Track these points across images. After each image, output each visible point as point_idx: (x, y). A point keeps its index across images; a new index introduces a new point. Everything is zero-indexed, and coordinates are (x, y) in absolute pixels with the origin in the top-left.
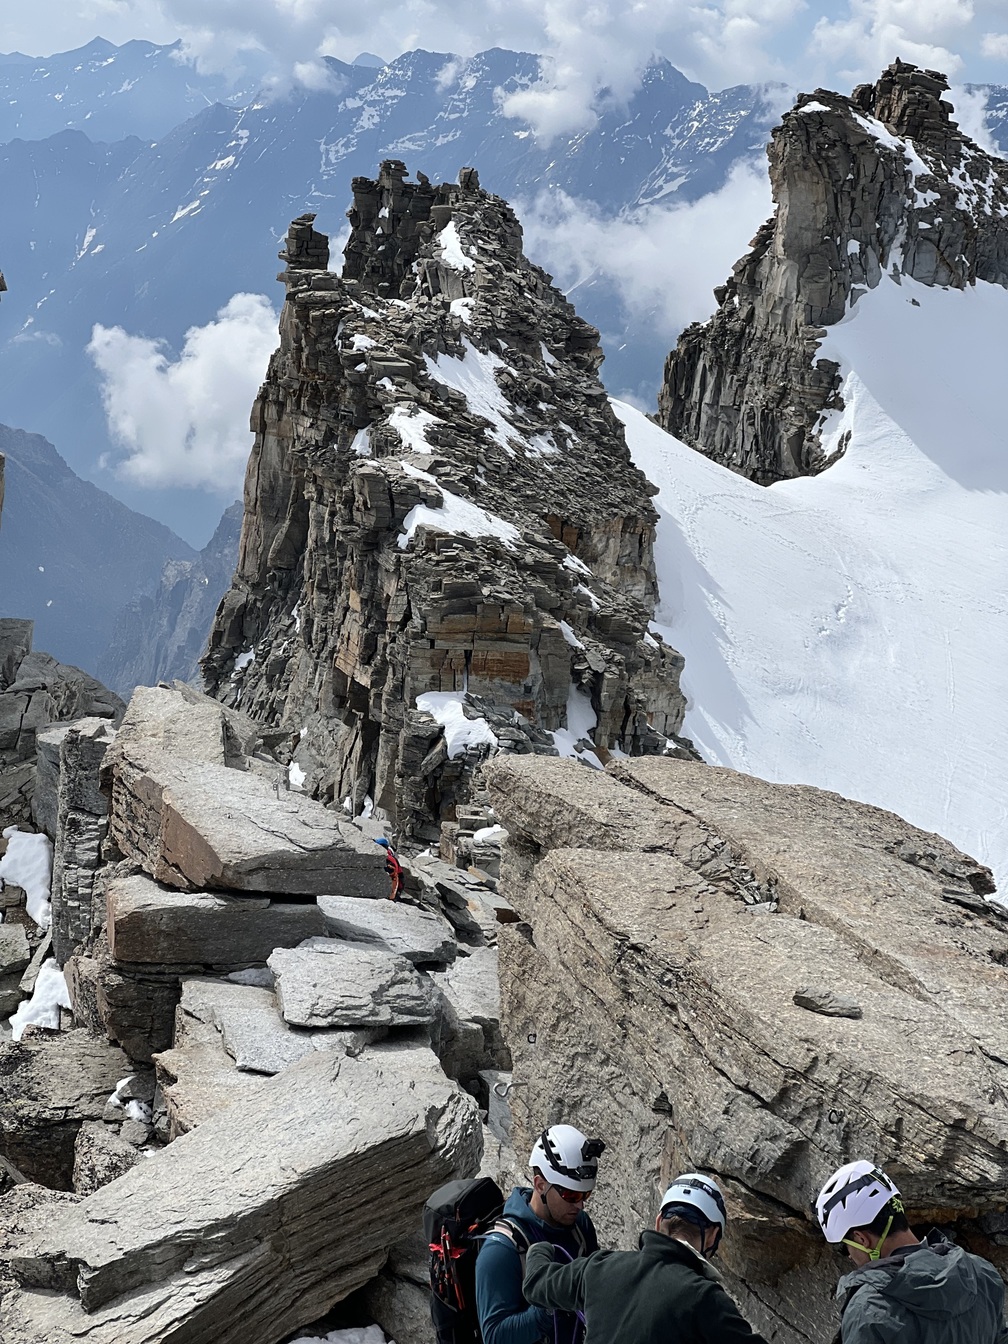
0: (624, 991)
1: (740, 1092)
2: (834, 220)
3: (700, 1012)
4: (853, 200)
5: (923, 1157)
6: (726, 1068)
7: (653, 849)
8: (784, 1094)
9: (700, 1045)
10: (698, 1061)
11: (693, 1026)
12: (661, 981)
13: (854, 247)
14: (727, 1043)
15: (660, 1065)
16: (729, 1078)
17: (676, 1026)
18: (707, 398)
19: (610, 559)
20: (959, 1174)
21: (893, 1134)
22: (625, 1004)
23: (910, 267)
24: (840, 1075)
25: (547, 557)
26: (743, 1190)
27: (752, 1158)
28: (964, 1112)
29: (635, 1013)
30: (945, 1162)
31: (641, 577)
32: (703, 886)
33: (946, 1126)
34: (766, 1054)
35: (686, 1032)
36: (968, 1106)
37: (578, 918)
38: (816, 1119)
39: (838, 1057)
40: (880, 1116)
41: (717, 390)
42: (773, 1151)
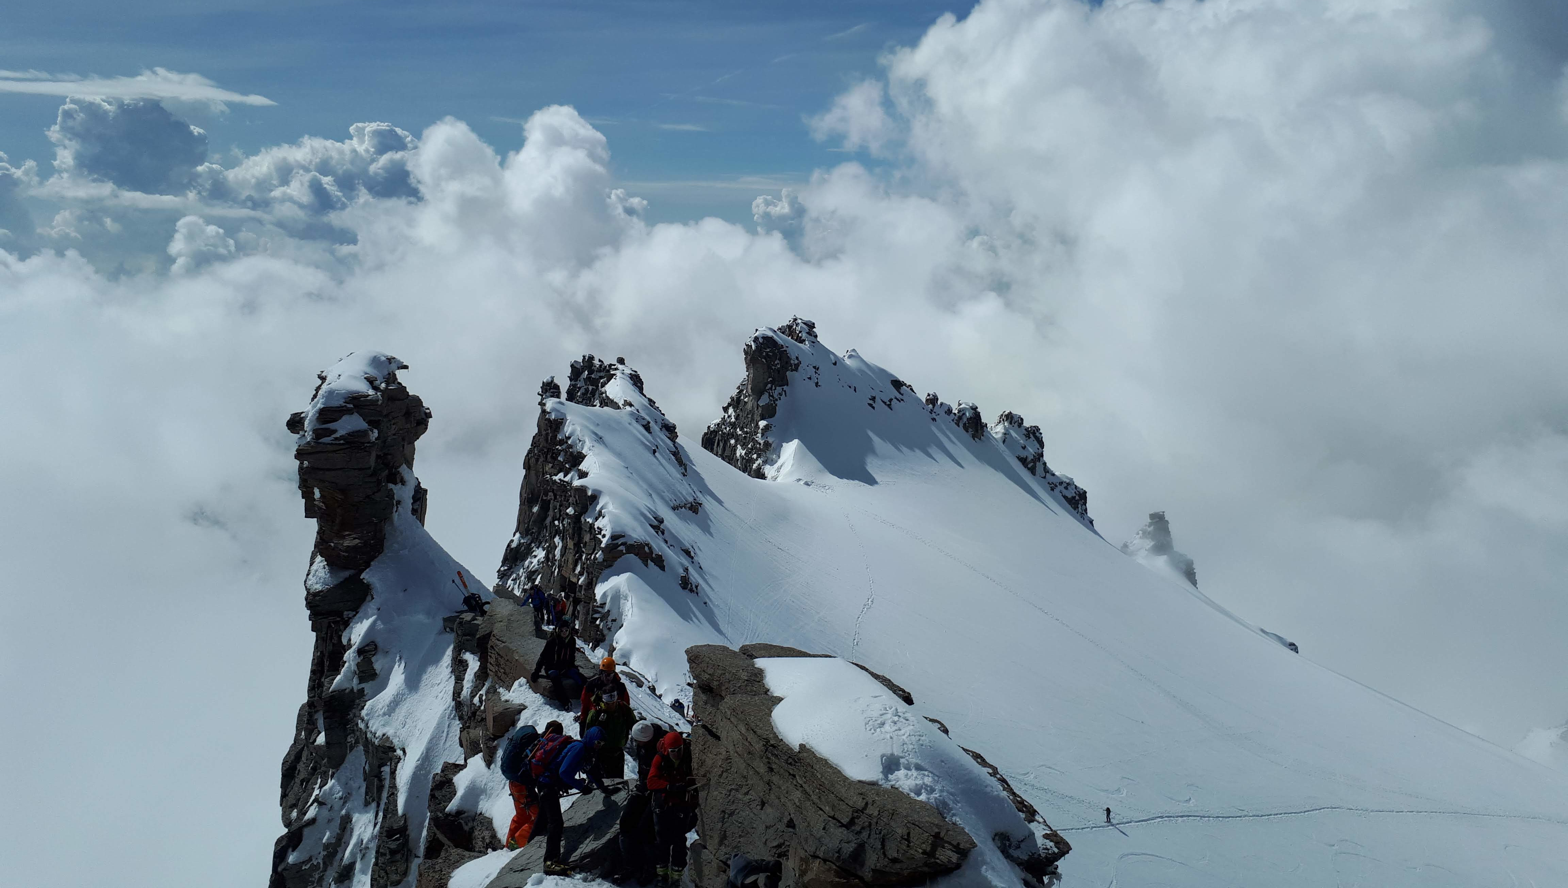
0: (769, 767)
1: (830, 819)
3: (808, 779)
5: (920, 851)
6: (823, 807)
8: (852, 822)
9: (809, 795)
10: (808, 803)
11: (805, 786)
12: (787, 763)
14: (823, 795)
15: (789, 805)
16: (825, 812)
17: (796, 785)
20: (938, 859)
21: (906, 840)
22: (770, 774)
24: (879, 811)
26: (834, 867)
27: (838, 852)
28: (939, 829)
30: (931, 854)
33: (931, 835)
34: (842, 801)
35: (801, 789)
36: (941, 826)
37: (743, 730)
38: (869, 832)
39: (877, 802)
40: (899, 831)
42: (848, 848)
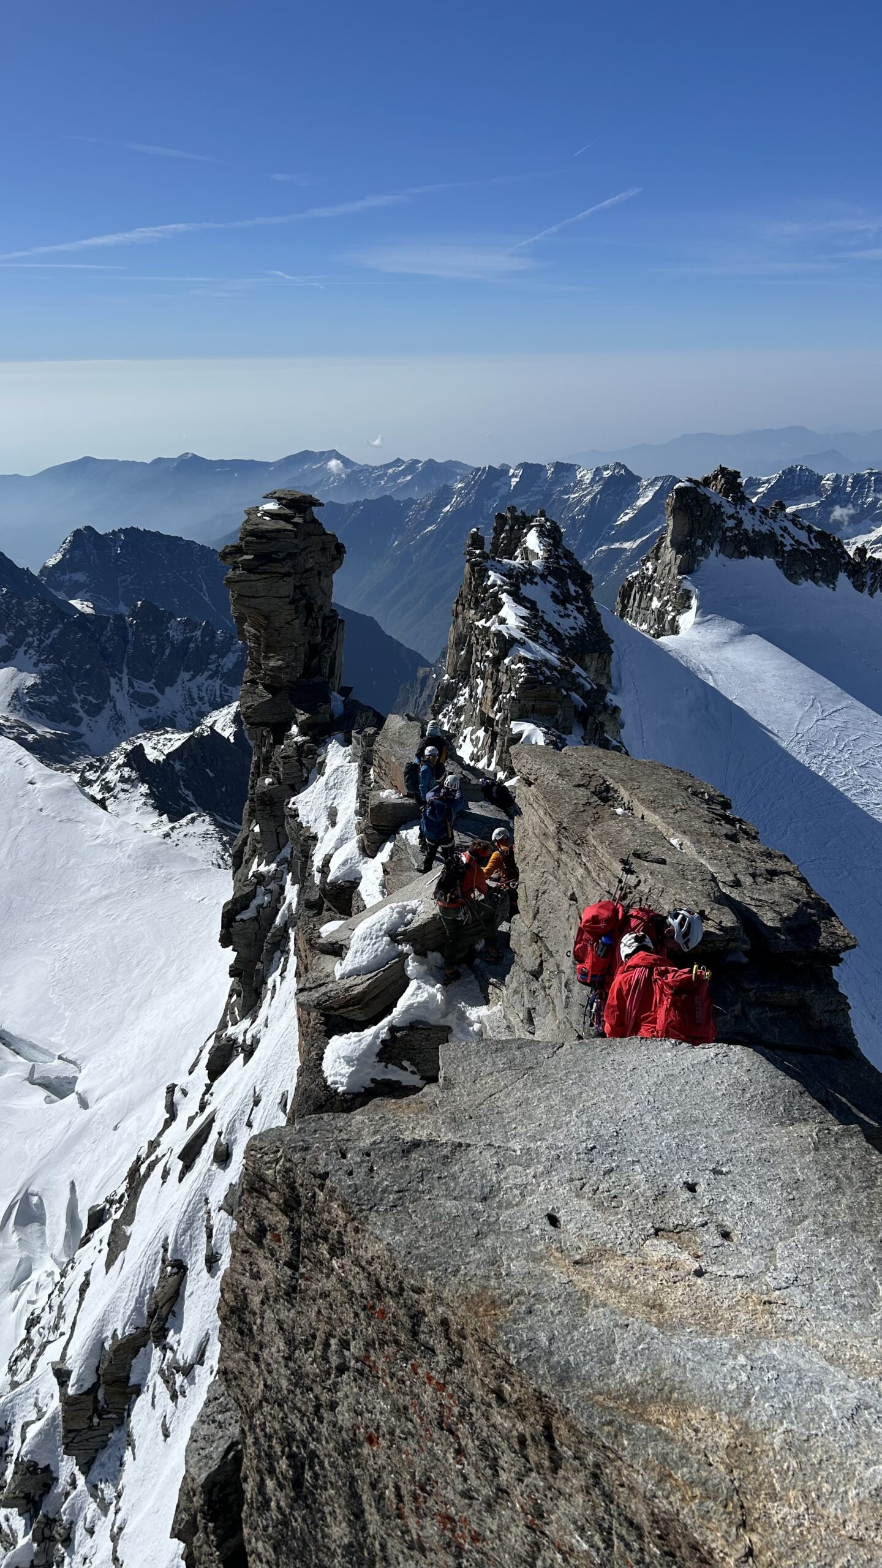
0: (559, 847)
2: (691, 533)
4: (700, 524)
7: (579, 786)
9: (590, 872)
11: (588, 864)
13: (699, 542)
15: (573, 880)
17: (580, 864)
18: (636, 604)
19: (592, 669)
22: (560, 852)
23: (722, 551)
25: (567, 668)
29: (564, 857)
31: (605, 676)
32: (598, 803)
35: (584, 867)
41: (640, 601)
